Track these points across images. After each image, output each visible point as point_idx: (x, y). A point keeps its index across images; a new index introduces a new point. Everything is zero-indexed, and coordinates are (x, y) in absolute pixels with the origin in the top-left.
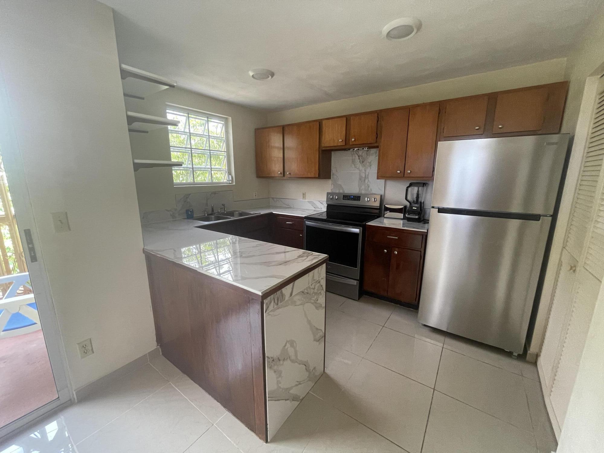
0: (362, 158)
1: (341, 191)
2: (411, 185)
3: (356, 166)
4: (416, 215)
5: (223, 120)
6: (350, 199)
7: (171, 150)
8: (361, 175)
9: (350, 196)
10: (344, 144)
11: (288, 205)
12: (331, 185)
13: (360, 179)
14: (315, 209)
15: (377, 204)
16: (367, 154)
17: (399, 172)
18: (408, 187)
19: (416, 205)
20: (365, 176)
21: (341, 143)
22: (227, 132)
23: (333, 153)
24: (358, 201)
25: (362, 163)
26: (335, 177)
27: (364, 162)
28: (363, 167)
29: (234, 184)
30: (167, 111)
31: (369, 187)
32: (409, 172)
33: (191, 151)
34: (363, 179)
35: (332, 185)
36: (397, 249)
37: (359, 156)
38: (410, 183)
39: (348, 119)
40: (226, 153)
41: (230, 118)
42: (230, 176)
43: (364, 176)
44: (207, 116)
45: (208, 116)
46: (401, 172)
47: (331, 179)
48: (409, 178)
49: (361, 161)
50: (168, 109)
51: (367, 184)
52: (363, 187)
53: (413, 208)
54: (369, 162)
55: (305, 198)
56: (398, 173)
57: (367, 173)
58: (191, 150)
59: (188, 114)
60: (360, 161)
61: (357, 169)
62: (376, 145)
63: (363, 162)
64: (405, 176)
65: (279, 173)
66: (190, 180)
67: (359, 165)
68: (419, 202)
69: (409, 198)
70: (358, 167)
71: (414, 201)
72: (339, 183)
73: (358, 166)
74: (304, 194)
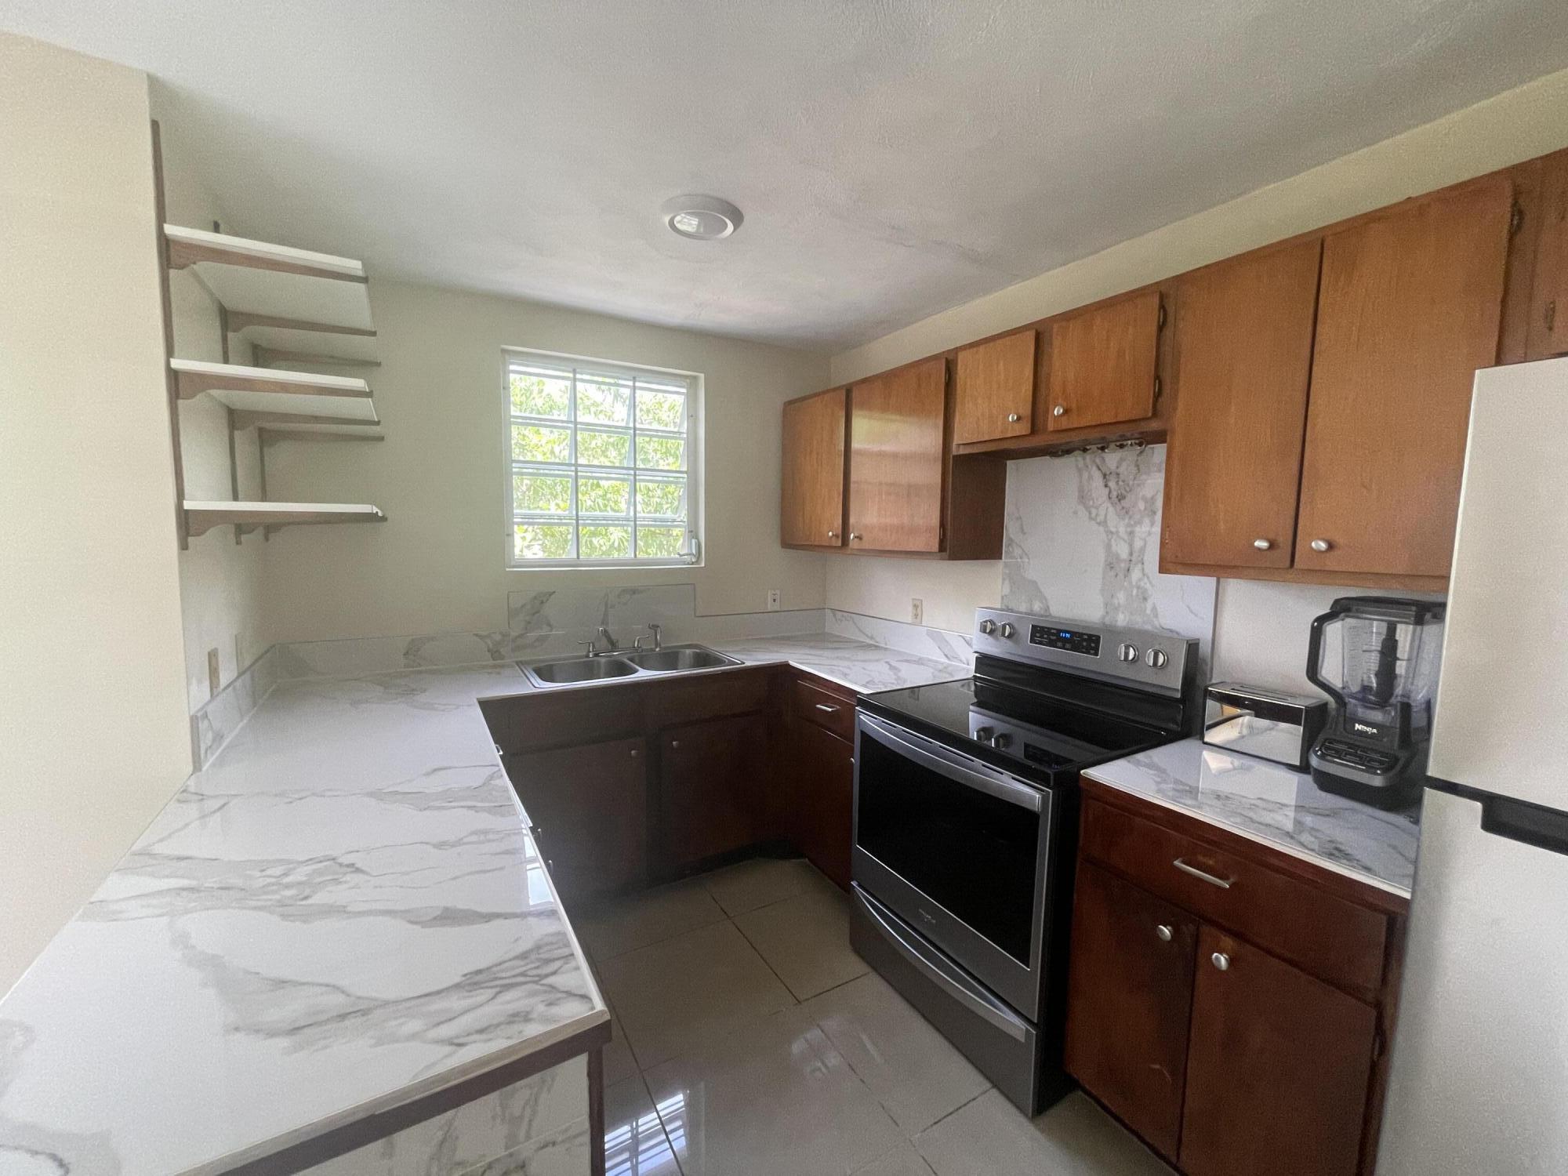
0: (1117, 482)
1: (1037, 607)
2: (1341, 609)
3: (1093, 515)
4: (1371, 770)
5: (684, 384)
6: (1059, 644)
7: (514, 470)
8: (1114, 548)
9: (1060, 631)
10: (1028, 431)
11: (872, 638)
12: (1004, 579)
13: (1110, 566)
14: (950, 662)
15: (1173, 681)
16: (1137, 466)
17: (1262, 544)
18: (1322, 620)
19: (1377, 716)
20: (1131, 554)
21: (1017, 426)
22: (692, 417)
23: (1011, 465)
24: (1088, 653)
25: (1119, 500)
26: (1017, 552)
27: (1124, 498)
28: (1123, 519)
29: (703, 565)
30: (512, 367)
31: (1145, 599)
32: (1323, 545)
33: (576, 472)
34: (1123, 565)
35: (1007, 582)
36: (1228, 942)
37: (1105, 476)
38: (1337, 602)
39: (1041, 335)
40: (685, 476)
41: (702, 376)
42: (694, 541)
43: (1124, 554)
44: (633, 373)
45: (635, 374)
46: (1272, 545)
47: (1001, 559)
48: (1319, 574)
49: (1114, 494)
50: (513, 363)
51: (1138, 588)
52: (1121, 597)
53: (1358, 727)
54: (1144, 499)
55: (919, 620)
56: (1259, 549)
57: (1138, 544)
58: (576, 469)
59: (574, 372)
60: (1110, 492)
61: (1099, 524)
62: (1154, 425)
63: (1121, 498)
64: (1298, 564)
65: (830, 534)
66: (569, 554)
67: (1107, 510)
68: (1393, 700)
69: (1332, 670)
70: (1101, 518)
71: (1366, 689)
72: (1030, 574)
73: (1102, 512)
74: (916, 606)
